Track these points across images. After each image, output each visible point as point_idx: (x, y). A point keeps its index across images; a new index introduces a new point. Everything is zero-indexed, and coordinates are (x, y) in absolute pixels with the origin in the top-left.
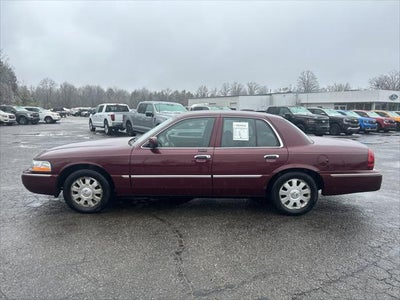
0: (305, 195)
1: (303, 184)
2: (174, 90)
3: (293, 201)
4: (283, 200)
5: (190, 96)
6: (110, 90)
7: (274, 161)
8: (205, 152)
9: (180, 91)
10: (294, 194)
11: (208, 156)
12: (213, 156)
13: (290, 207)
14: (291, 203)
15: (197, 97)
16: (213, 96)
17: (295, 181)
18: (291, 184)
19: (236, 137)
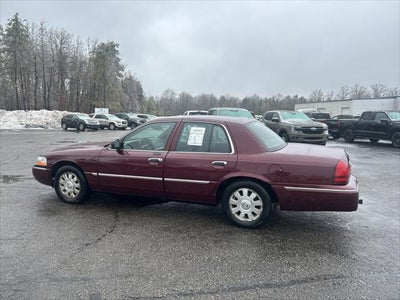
0: (258, 207)
1: (254, 195)
2: (285, 95)
3: (244, 212)
4: (234, 211)
5: (303, 101)
6: (223, 98)
7: (221, 167)
8: (158, 155)
9: (292, 96)
10: (246, 205)
11: (160, 160)
12: (165, 159)
13: (241, 218)
14: (242, 214)
15: (311, 102)
16: (329, 101)
17: (245, 191)
18: (241, 193)
19: (191, 142)
